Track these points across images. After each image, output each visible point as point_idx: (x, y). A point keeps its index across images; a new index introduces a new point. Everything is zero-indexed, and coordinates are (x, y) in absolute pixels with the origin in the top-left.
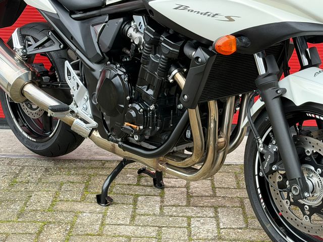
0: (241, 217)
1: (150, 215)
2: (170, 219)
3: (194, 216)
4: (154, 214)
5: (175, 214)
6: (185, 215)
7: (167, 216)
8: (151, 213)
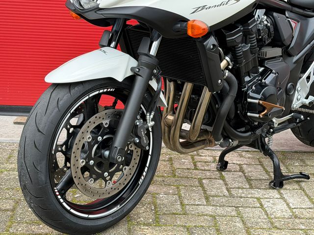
0: (306, 198)
1: (221, 196)
2: (242, 200)
3: (262, 197)
4: (224, 195)
5: (243, 195)
6: (253, 196)
7: (237, 197)
8: (220, 194)
